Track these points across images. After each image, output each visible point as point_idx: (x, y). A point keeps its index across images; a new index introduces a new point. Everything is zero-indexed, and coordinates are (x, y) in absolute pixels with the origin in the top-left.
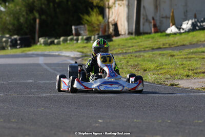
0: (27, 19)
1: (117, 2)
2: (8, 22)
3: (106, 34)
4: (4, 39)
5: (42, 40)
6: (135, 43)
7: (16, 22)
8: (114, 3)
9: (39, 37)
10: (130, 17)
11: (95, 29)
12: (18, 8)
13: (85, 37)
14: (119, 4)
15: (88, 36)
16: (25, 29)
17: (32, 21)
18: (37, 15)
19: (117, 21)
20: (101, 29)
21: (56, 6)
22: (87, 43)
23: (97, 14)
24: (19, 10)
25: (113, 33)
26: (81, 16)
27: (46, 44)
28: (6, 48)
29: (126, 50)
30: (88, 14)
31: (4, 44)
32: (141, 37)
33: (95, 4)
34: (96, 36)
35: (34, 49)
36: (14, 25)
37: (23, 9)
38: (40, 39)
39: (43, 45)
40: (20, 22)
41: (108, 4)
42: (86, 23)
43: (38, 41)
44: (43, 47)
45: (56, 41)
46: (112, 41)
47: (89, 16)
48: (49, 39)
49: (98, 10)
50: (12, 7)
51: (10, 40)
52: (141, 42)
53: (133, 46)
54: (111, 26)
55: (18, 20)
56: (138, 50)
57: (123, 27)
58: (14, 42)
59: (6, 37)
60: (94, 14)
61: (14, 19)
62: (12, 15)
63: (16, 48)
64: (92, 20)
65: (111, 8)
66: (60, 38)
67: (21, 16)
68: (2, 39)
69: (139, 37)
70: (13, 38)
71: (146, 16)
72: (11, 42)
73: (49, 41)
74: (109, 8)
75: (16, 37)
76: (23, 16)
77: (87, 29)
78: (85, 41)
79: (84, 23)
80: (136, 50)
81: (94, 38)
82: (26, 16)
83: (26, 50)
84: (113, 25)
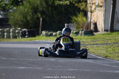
0: (32, 17)
1: (97, 8)
2: (19, 19)
3: (89, 30)
4: (17, 31)
5: (44, 33)
6: (111, 37)
7: (24, 20)
8: (95, 9)
9: (42, 31)
10: (106, 19)
11: (80, 26)
12: (26, 10)
13: (75, 32)
14: (98, 10)
15: (77, 31)
16: (31, 24)
17: (36, 19)
18: (39, 15)
19: (97, 21)
20: (85, 27)
21: (53, 9)
22: (76, 36)
23: (83, 16)
24: (27, 12)
25: (94, 30)
26: (71, 17)
27: (47, 35)
28: (18, 37)
29: (106, 42)
30: (76, 15)
31: (17, 34)
32: (114, 33)
33: (81, 9)
34: (83, 31)
35: (38, 39)
36: (22, 21)
37: (30, 10)
38: (43, 32)
39: (45, 36)
40: (28, 19)
41: (91, 10)
42: (74, 22)
43: (41, 33)
44: (45, 37)
45: (54, 34)
46: (94, 35)
47: (76, 17)
48: (49, 32)
49: (83, 13)
50: (22, 9)
51: (21, 32)
52: (115, 36)
53: (110, 39)
54: (92, 25)
55: (26, 18)
56: (115, 42)
57: (100, 26)
58: (24, 33)
59: (18, 30)
60: (80, 16)
61: (23, 17)
62: (22, 15)
63: (25, 37)
64: (78, 20)
65: (93, 12)
66: (57, 31)
67: (28, 15)
68: (15, 31)
69: (113, 33)
70: (23, 30)
71: (118, 19)
72: (22, 33)
73: (49, 33)
74: (91, 12)
75: (25, 29)
76: (30, 15)
77: (75, 27)
78: (75, 35)
79: (72, 22)
80: (113, 42)
81: (81, 33)
82: (31, 15)
83: (33, 39)
84: (93, 24)
